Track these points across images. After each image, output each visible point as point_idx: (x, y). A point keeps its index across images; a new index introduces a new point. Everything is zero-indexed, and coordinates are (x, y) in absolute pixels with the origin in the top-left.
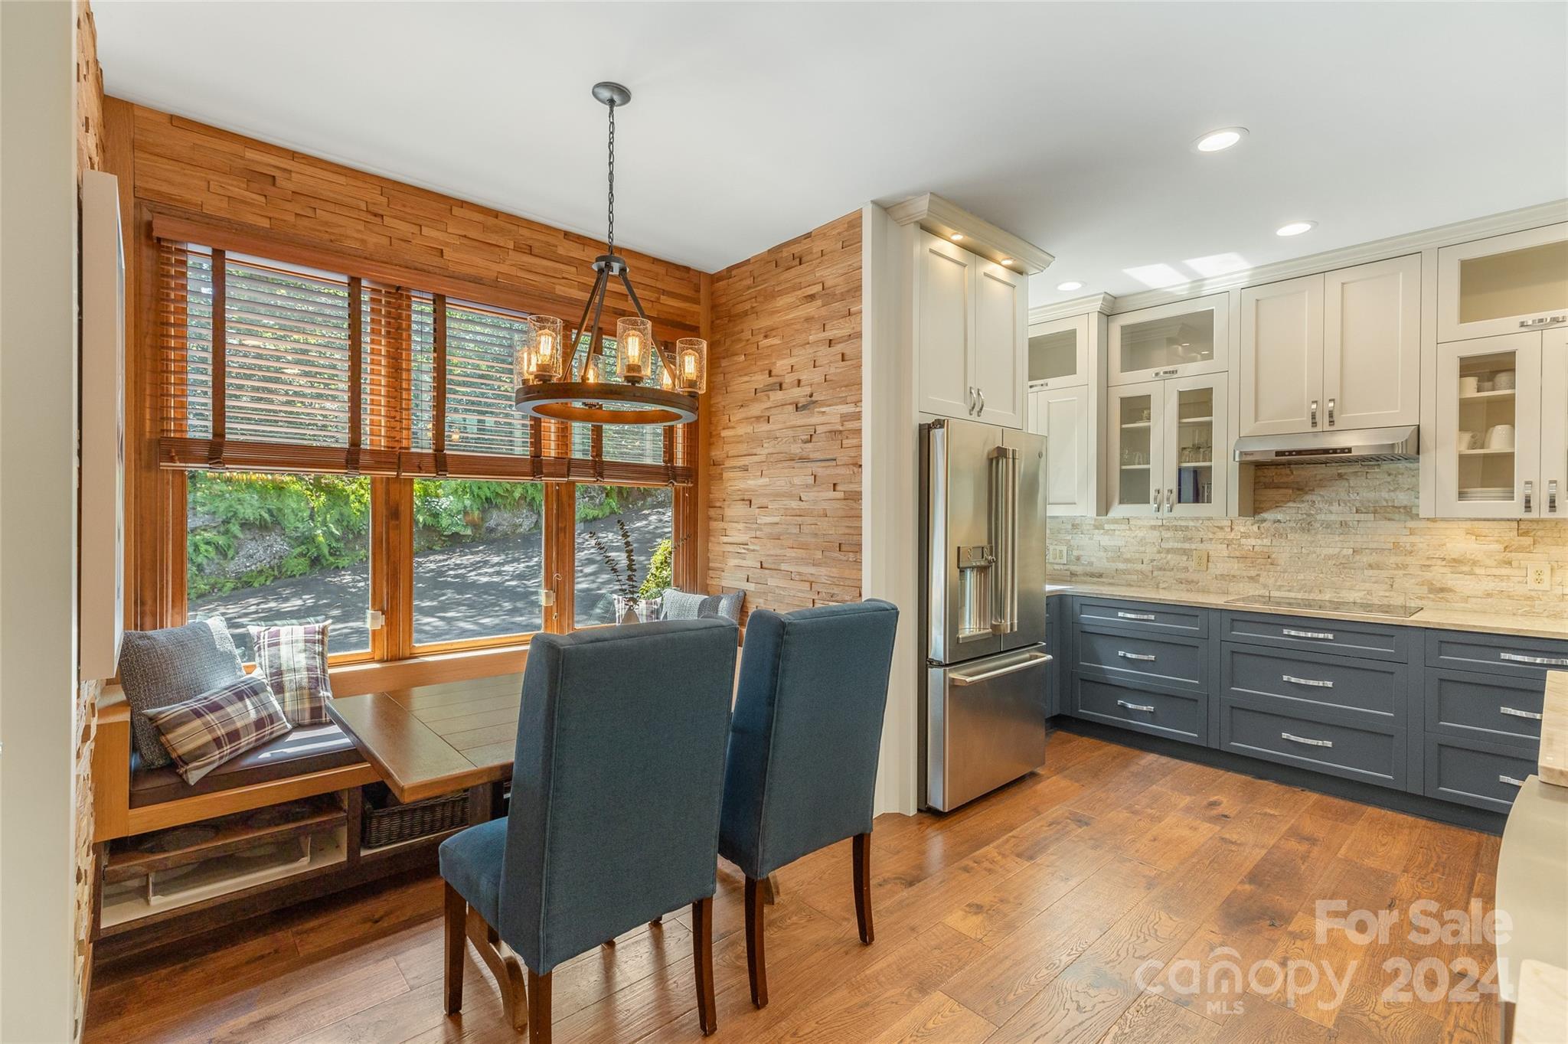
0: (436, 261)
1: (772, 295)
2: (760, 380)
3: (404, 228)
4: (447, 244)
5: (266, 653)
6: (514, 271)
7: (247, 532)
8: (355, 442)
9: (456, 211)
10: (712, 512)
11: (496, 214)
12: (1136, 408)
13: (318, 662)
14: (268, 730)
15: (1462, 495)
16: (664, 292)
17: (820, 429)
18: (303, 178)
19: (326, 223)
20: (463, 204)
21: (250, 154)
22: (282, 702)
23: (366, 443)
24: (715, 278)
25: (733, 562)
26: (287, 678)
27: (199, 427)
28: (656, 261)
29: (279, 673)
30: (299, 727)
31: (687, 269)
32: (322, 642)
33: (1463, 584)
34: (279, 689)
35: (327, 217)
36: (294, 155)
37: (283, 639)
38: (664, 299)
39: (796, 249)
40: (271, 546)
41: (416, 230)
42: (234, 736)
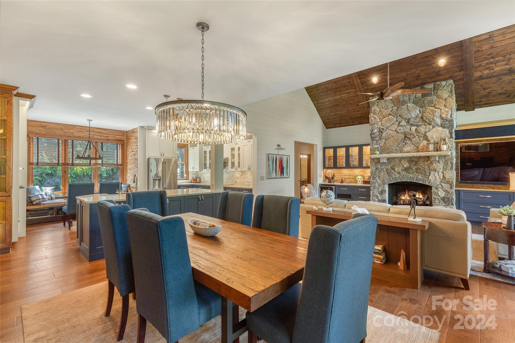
0: (72, 135)
1: (132, 137)
2: (131, 150)
3: (67, 131)
4: (74, 132)
5: (44, 191)
6: (86, 135)
7: (48, 176)
8: (58, 162)
9: (76, 127)
10: (127, 171)
11: (83, 127)
12: (205, 152)
13: (52, 192)
14: (44, 199)
15: (232, 168)
16: (116, 135)
17: (136, 158)
18: (51, 126)
19: (54, 131)
20: (77, 126)
21: (43, 124)
22: (47, 197)
23: (60, 162)
24: (127, 132)
25: (129, 179)
26: (47, 194)
27: (35, 161)
28: (114, 130)
29: (46, 193)
30: (49, 200)
31: (121, 131)
32: (53, 190)
33: (238, 181)
34: (46, 195)
35: (54, 130)
36: (49, 123)
37: (47, 189)
38: (116, 136)
39: (134, 130)
40: (55, 180)
41: (69, 131)
42: (39, 199)
